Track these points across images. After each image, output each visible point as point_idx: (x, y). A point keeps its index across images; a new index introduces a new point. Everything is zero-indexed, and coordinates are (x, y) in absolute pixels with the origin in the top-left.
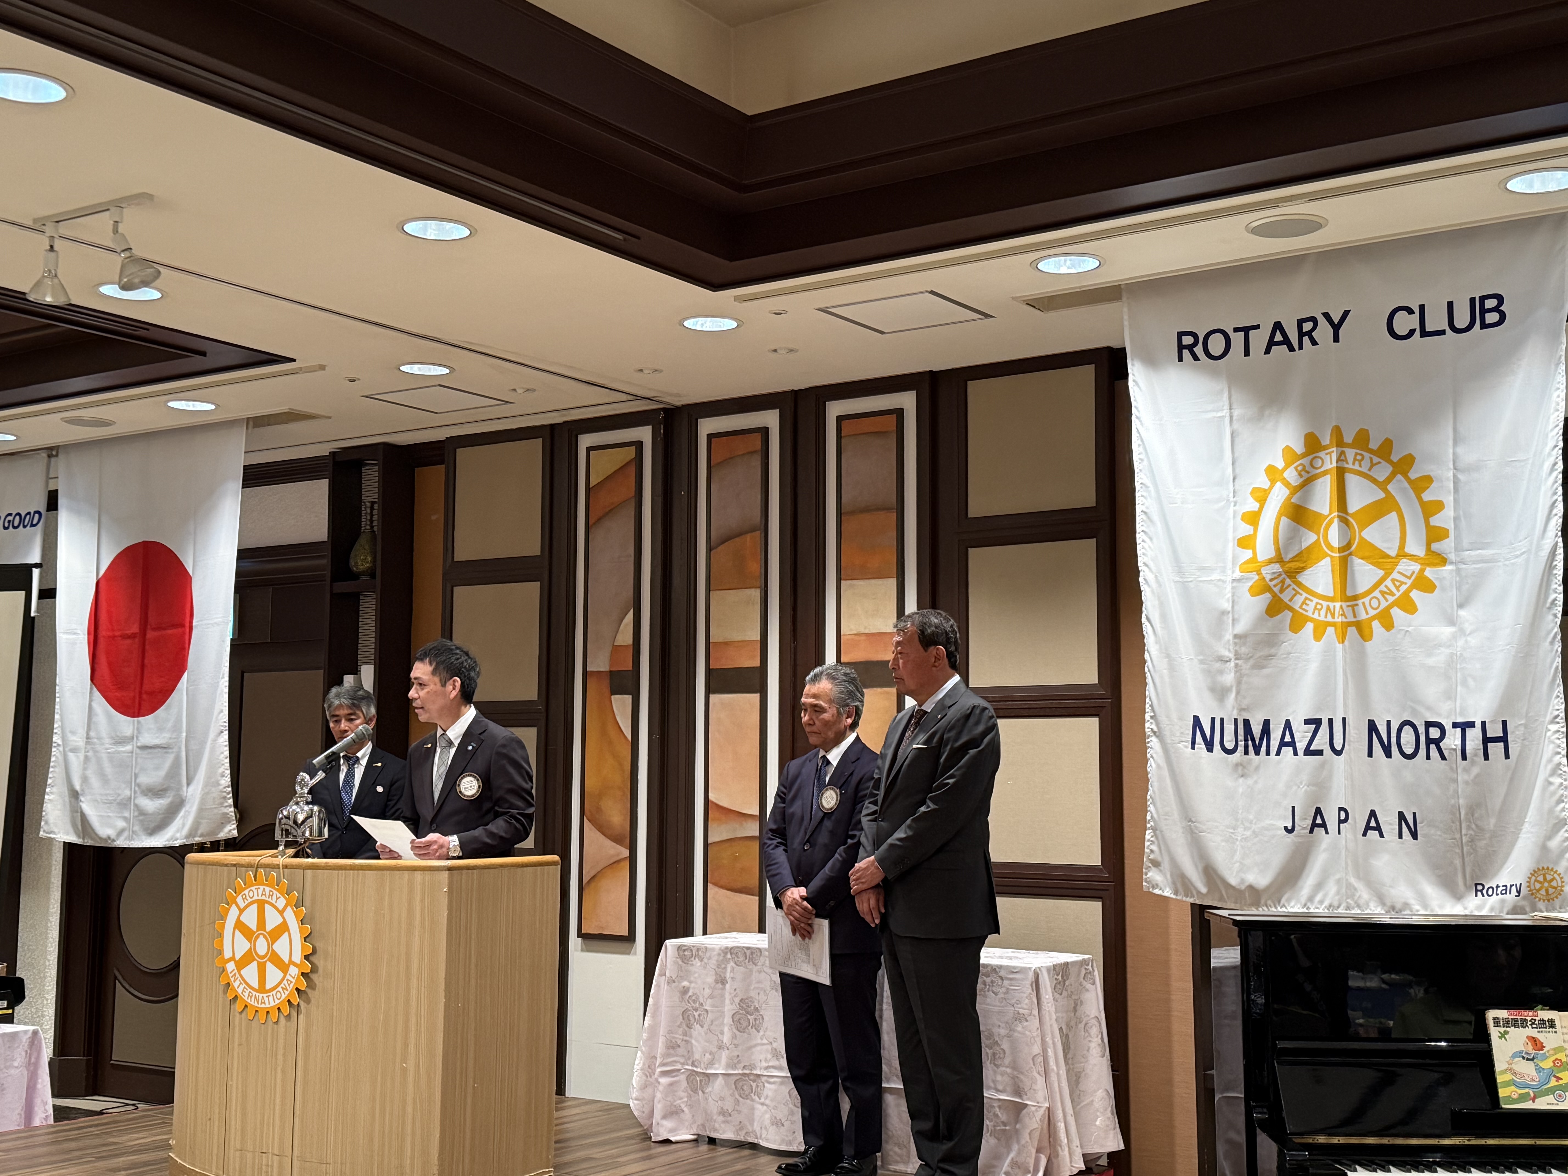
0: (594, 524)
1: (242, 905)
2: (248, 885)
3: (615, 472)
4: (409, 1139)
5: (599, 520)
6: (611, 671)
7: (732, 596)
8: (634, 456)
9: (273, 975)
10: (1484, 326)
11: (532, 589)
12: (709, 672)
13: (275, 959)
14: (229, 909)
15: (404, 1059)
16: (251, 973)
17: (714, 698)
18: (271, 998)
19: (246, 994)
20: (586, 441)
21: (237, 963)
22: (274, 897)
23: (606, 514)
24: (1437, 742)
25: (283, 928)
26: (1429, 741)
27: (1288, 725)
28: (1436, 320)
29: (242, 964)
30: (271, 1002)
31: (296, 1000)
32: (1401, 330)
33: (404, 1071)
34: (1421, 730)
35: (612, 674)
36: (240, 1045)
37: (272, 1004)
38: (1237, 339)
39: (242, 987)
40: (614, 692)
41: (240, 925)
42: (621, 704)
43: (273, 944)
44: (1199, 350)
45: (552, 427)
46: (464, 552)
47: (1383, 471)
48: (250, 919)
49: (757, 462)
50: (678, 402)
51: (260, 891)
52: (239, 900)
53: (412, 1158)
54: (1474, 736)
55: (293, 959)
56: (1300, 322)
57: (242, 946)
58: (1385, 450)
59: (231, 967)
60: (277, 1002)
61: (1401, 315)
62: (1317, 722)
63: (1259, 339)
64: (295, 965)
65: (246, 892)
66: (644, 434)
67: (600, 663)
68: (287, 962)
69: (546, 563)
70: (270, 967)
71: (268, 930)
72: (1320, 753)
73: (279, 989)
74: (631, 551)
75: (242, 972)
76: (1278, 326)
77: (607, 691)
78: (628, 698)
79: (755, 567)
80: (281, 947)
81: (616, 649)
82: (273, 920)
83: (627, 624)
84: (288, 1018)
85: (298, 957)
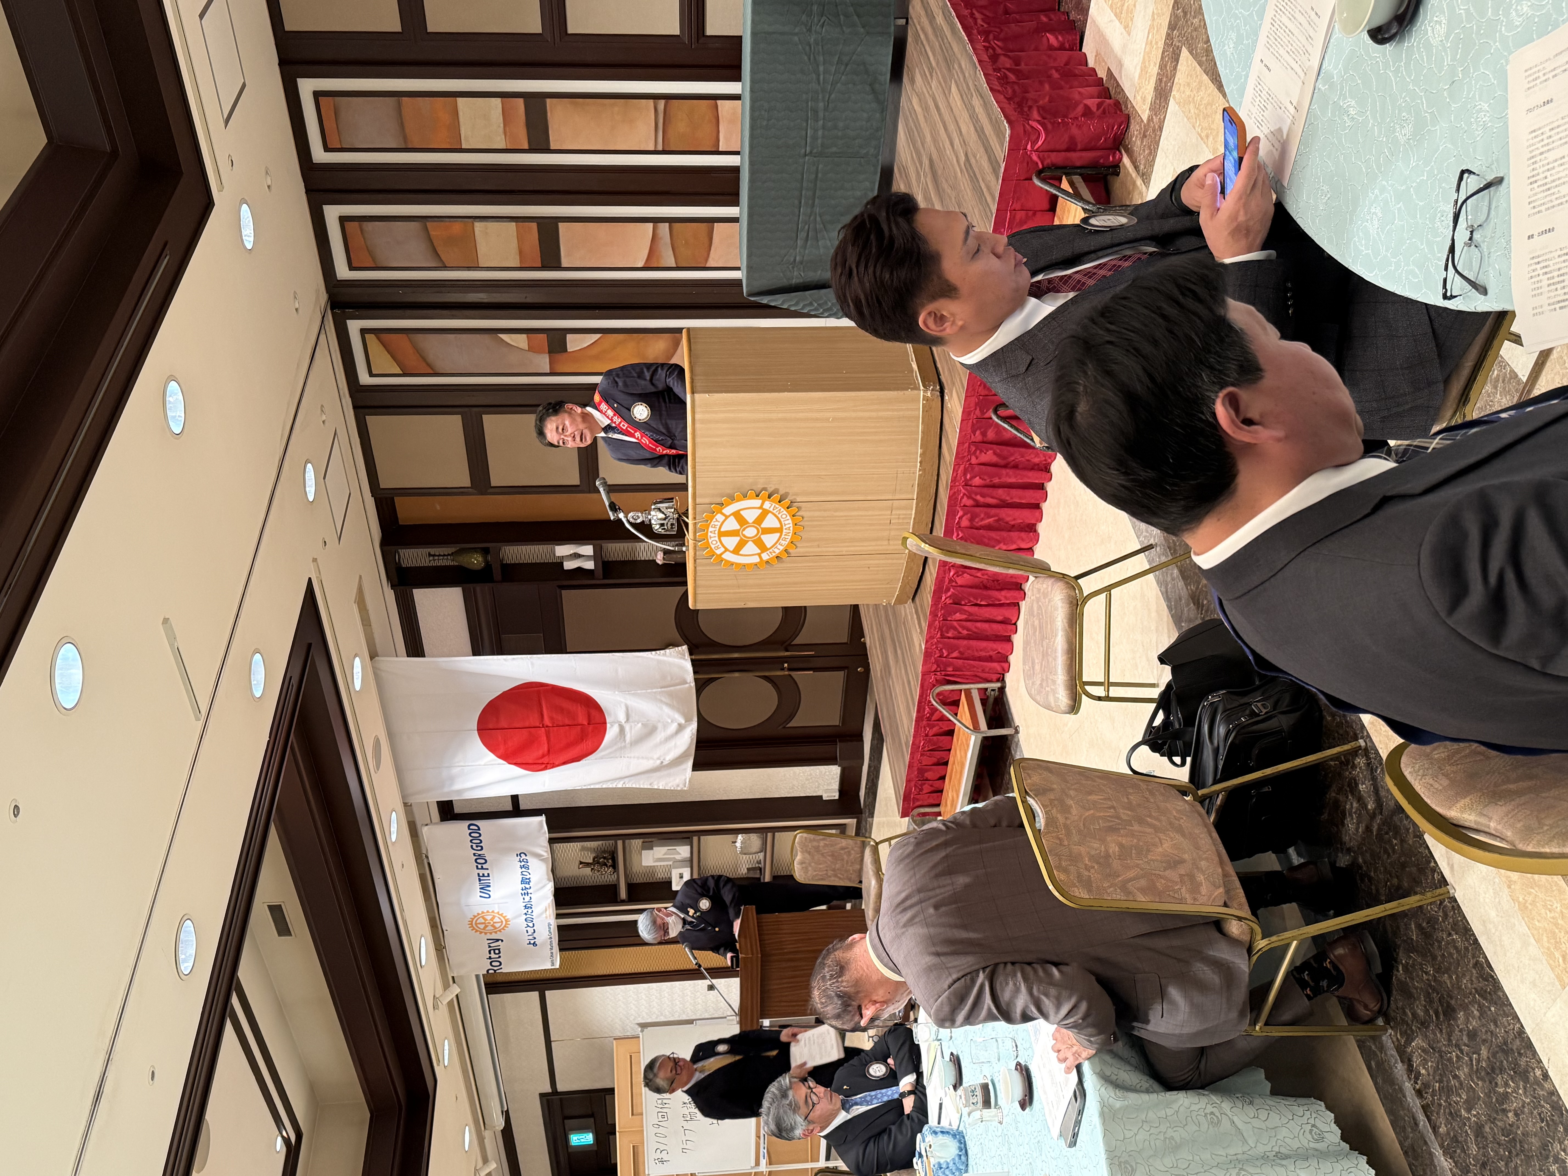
0: (432, 369)
1: (723, 549)
2: (708, 546)
3: (388, 352)
4: (881, 414)
5: (429, 365)
6: (550, 352)
7: (483, 248)
8: (373, 335)
9: (770, 522)
11: (489, 420)
12: (544, 267)
13: (760, 520)
14: (726, 561)
15: (827, 420)
16: (769, 540)
17: (565, 263)
18: (787, 522)
19: (783, 542)
20: (365, 379)
21: (762, 552)
22: (716, 523)
23: (424, 359)
25: (737, 515)
29: (763, 547)
30: (788, 523)
31: (787, 502)
33: (834, 419)
35: (551, 352)
36: (819, 546)
37: (790, 521)
39: (779, 547)
40: (564, 349)
41: (736, 551)
42: (574, 343)
43: (748, 523)
45: (355, 407)
46: (463, 479)
48: (731, 542)
49: (369, 226)
50: (324, 297)
51: (712, 535)
52: (718, 552)
53: (893, 410)
55: (759, 506)
57: (751, 548)
59: (765, 557)
60: (788, 517)
64: (763, 504)
65: (713, 546)
66: (354, 326)
67: (543, 362)
68: (760, 511)
69: (466, 409)
70: (766, 524)
71: (739, 527)
73: (779, 516)
74: (451, 337)
75: (769, 547)
77: (565, 355)
78: (569, 337)
79: (457, 227)
80: (751, 516)
81: (531, 349)
82: (732, 524)
83: (511, 339)
84: (799, 508)
85: (757, 503)
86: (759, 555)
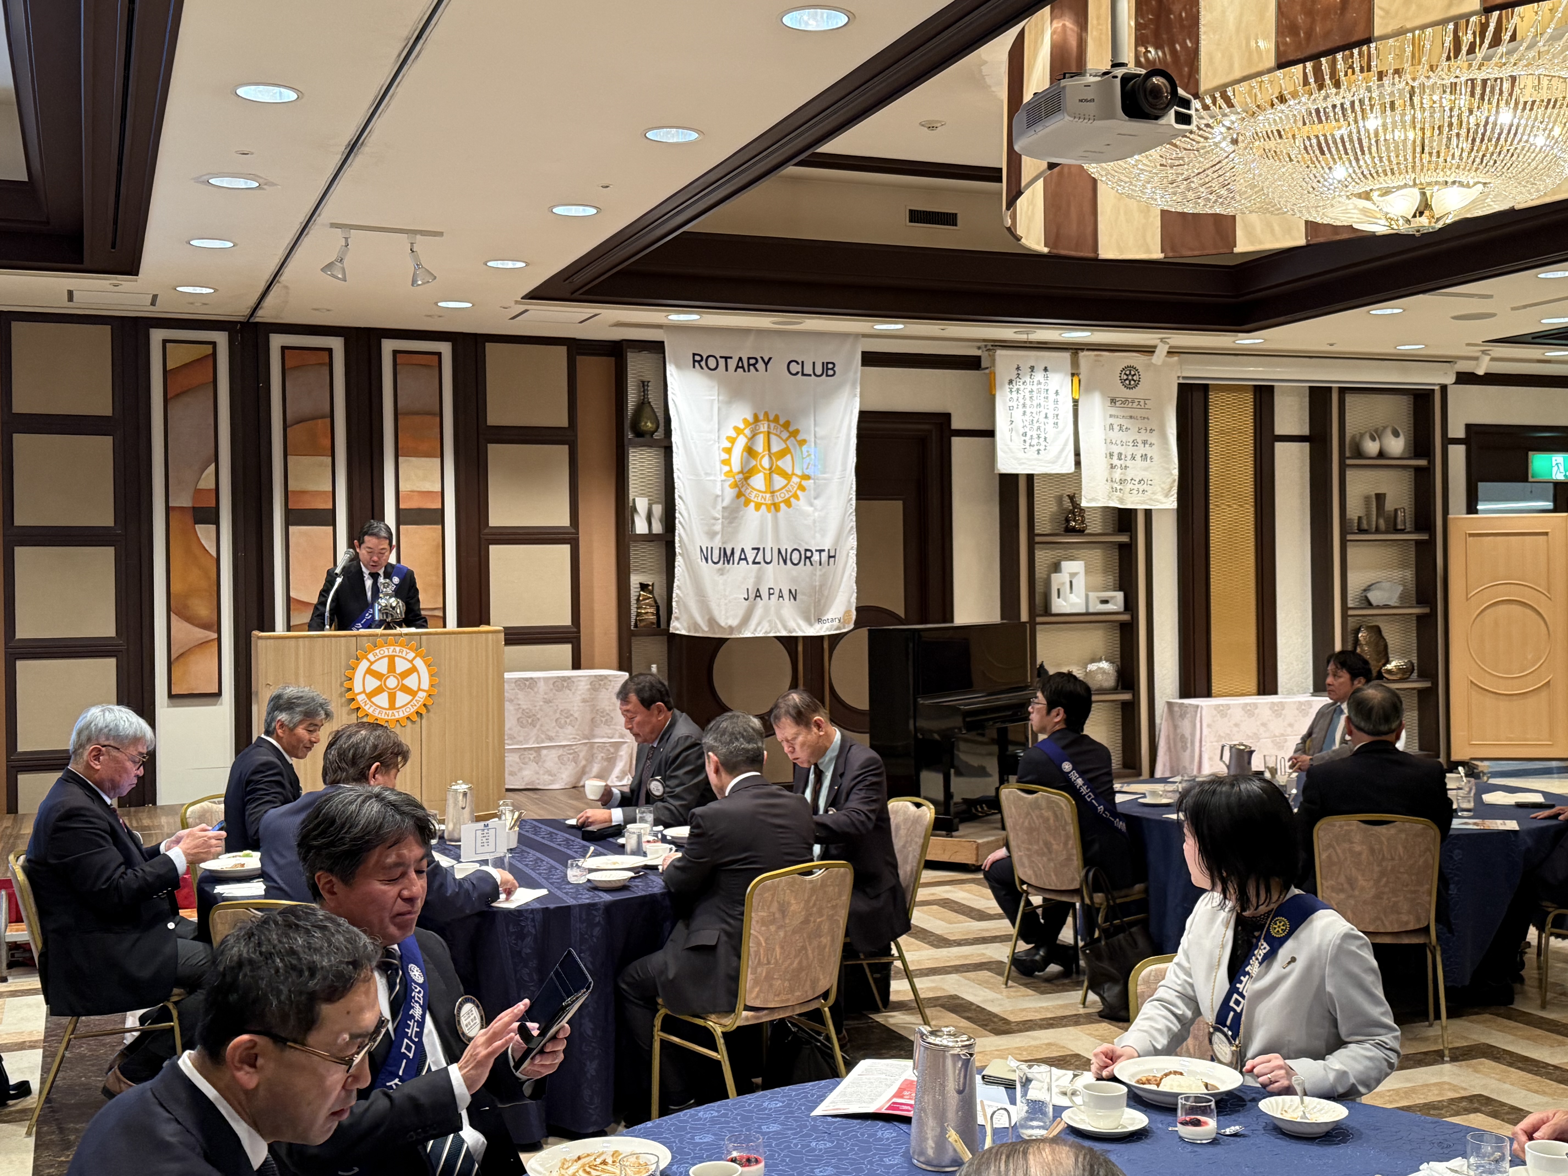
0: (173, 398)
1: (373, 660)
2: (377, 646)
3: (190, 363)
5: (176, 393)
6: (193, 507)
7: (307, 460)
8: (209, 352)
9: (402, 698)
10: (827, 375)
11: (104, 442)
12: (286, 510)
13: (405, 689)
14: (359, 664)
16: (381, 699)
17: (291, 529)
18: (401, 713)
19: (376, 712)
20: (159, 334)
21: (366, 694)
22: (404, 653)
23: (183, 393)
24: (809, 558)
25: (414, 669)
26: (806, 558)
27: (743, 550)
28: (808, 369)
29: (371, 695)
31: (423, 711)
32: (794, 372)
34: (803, 553)
35: (194, 509)
37: (402, 715)
38: (722, 362)
39: (372, 709)
40: (198, 521)
42: (205, 532)
43: (403, 679)
44: (703, 363)
45: (119, 318)
46: (24, 406)
47: (785, 435)
48: (382, 666)
49: (323, 372)
51: (391, 650)
52: (370, 656)
54: (825, 555)
55: (422, 687)
56: (749, 358)
57: (372, 683)
58: (786, 425)
59: (361, 698)
60: (406, 714)
61: (793, 364)
62: (758, 549)
63: (732, 364)
64: (423, 691)
65: (377, 651)
66: (218, 337)
67: (183, 500)
69: (120, 422)
70: (399, 695)
71: (398, 672)
72: (759, 563)
73: (409, 706)
75: (373, 699)
76: (740, 359)
77: (191, 521)
78: (213, 527)
79: (325, 441)
80: (411, 682)
81: (198, 492)
82: (402, 666)
83: (206, 475)
84: (413, 722)
85: (425, 685)
86: (364, 692)
